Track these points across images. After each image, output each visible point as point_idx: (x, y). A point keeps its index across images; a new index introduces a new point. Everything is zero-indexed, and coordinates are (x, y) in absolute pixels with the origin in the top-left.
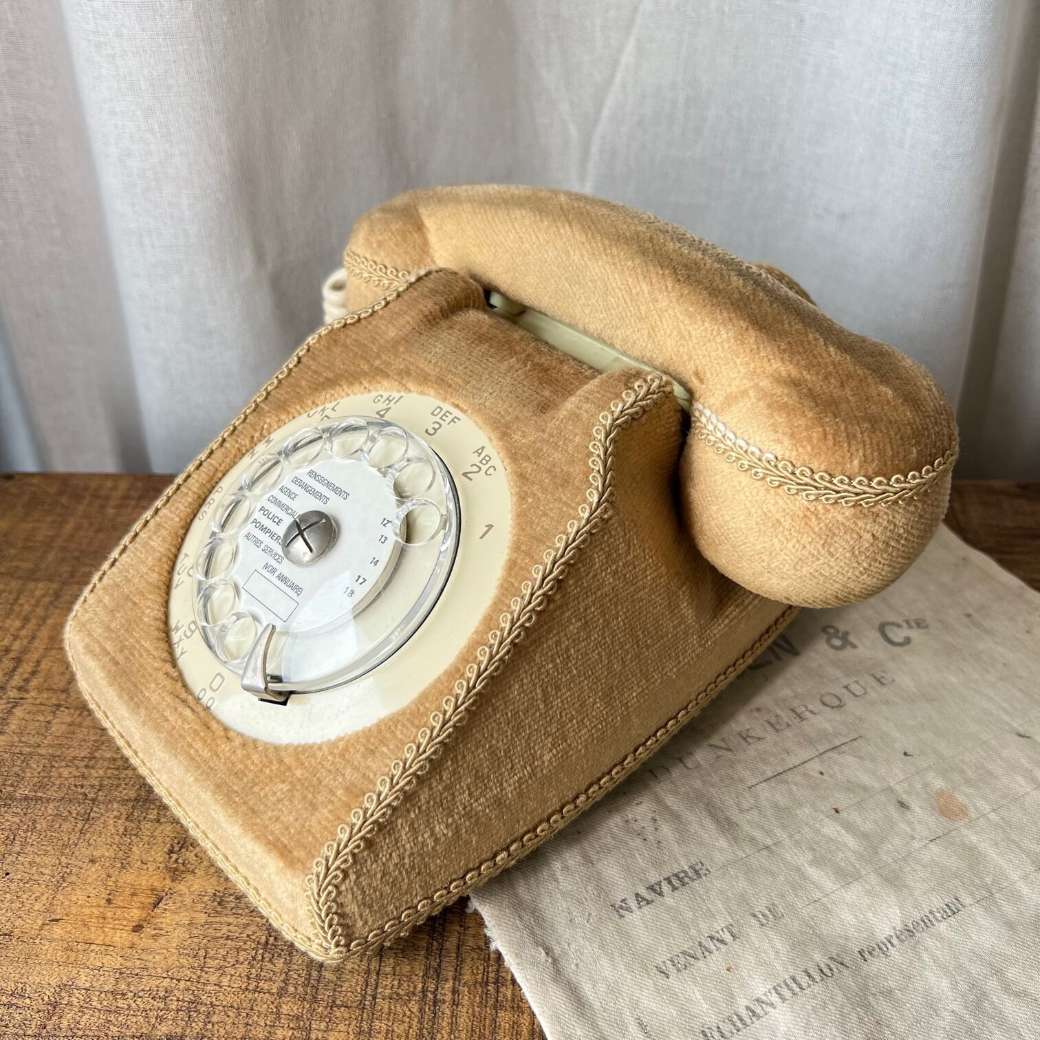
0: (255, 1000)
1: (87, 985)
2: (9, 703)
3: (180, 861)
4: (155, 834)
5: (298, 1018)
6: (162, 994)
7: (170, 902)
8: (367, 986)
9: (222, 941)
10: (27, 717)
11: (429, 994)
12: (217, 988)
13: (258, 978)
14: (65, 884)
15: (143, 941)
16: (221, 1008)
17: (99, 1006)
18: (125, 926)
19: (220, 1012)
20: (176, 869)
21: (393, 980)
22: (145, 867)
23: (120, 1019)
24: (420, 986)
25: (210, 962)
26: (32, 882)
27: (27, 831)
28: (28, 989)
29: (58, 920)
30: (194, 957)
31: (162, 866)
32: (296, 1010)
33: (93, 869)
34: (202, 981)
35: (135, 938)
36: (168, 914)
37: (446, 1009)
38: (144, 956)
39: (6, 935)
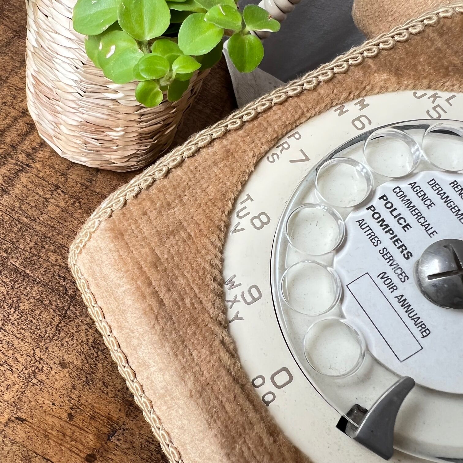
2: (16, 164)
10: (30, 186)
18: (81, 451)
29: (23, 420)
33: (62, 374)
36: (119, 452)
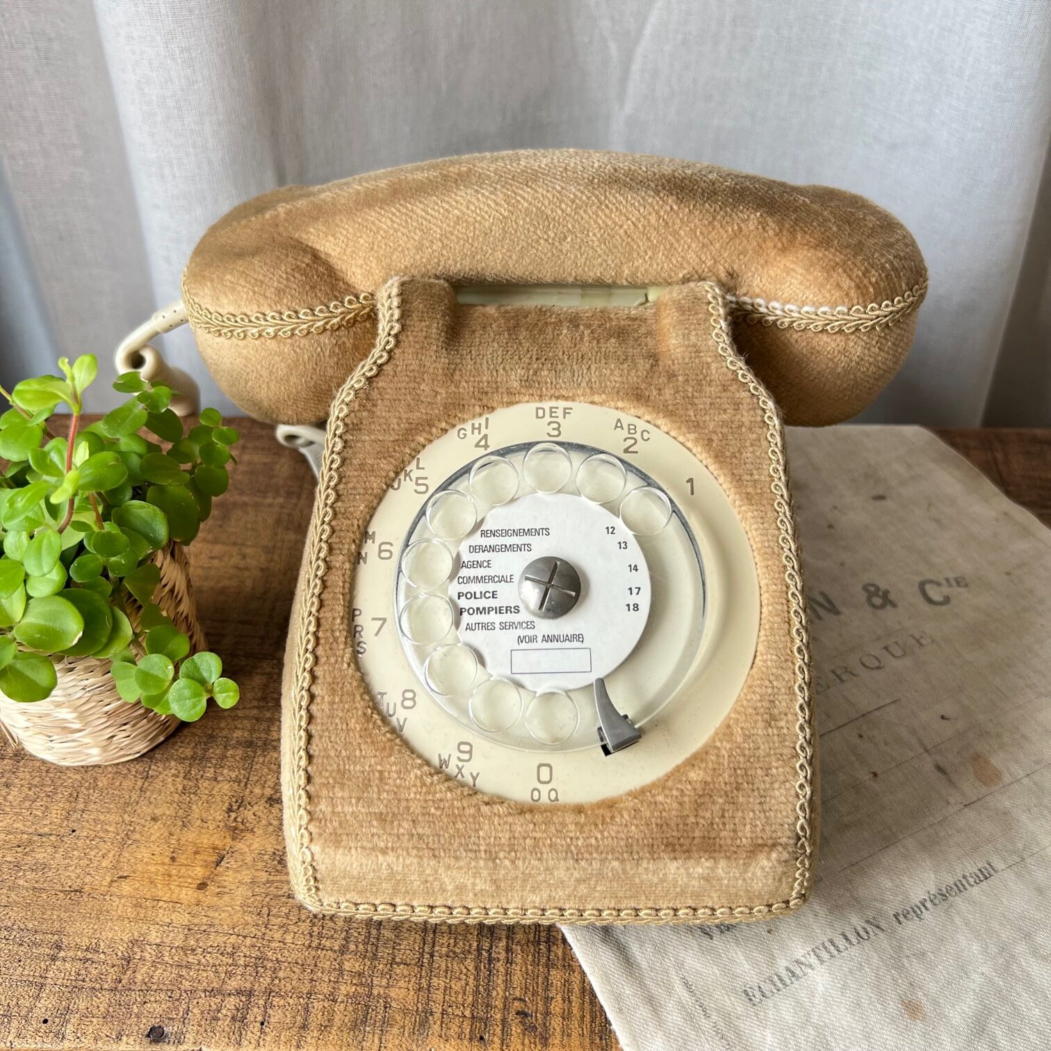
0: (319, 957)
1: (158, 941)
3: (239, 819)
4: (214, 792)
5: (360, 974)
6: (229, 950)
7: (232, 860)
8: (424, 944)
9: (283, 899)
11: (484, 952)
12: (281, 944)
13: (320, 936)
14: (130, 842)
15: (208, 898)
16: (286, 964)
17: (171, 962)
18: (190, 884)
19: (286, 968)
20: (236, 828)
21: (449, 938)
22: (206, 825)
23: (191, 974)
24: (475, 944)
25: (274, 920)
26: (97, 840)
27: (88, 789)
28: (102, 944)
29: (125, 877)
30: (259, 914)
31: (222, 824)
32: (357, 967)
33: (156, 827)
34: (266, 938)
35: (200, 895)
36: (230, 872)
37: (500, 966)
38: (211, 914)
39: (77, 891)
